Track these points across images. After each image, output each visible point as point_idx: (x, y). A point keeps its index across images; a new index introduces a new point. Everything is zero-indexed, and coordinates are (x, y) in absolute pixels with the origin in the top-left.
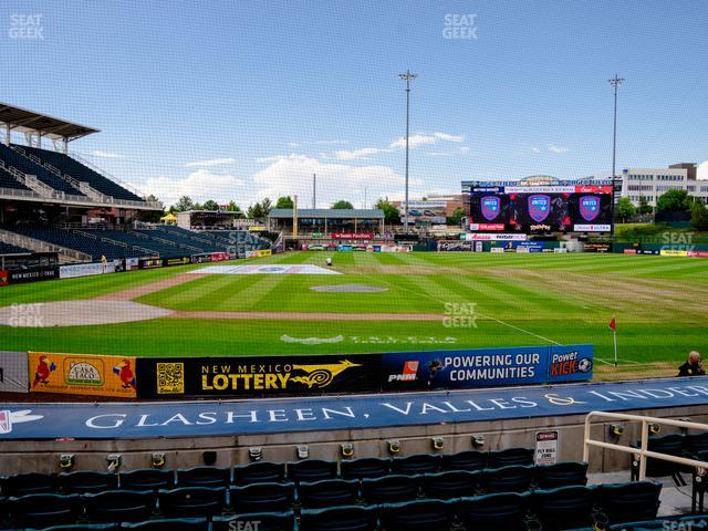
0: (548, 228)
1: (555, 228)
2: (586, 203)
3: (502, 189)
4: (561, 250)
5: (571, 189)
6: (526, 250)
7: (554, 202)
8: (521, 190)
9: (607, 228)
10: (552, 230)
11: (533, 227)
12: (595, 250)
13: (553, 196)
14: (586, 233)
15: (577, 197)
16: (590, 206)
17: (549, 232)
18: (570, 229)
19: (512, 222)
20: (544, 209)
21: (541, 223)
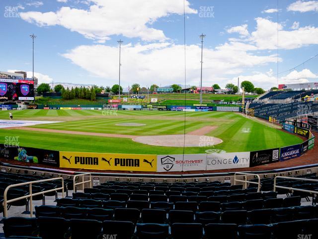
0: (7, 98)
1: (10, 98)
2: (23, 88)
4: (19, 108)
5: (17, 81)
6: (6, 109)
7: (9, 86)
9: (32, 99)
10: (9, 99)
12: (32, 108)
13: (8, 84)
14: (23, 101)
15: (19, 85)
16: (25, 88)
17: (7, 100)
18: (17, 99)
20: (4, 89)
21: (3, 96)
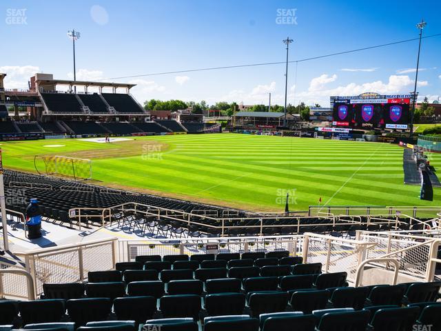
0: (372, 125)
1: (375, 126)
2: (394, 110)
3: (349, 101)
5: (385, 101)
7: (375, 109)
8: (359, 102)
9: (405, 127)
11: (364, 125)
13: (375, 105)
15: (389, 105)
18: (383, 127)
19: (353, 121)
20: (369, 113)
21: (368, 123)
